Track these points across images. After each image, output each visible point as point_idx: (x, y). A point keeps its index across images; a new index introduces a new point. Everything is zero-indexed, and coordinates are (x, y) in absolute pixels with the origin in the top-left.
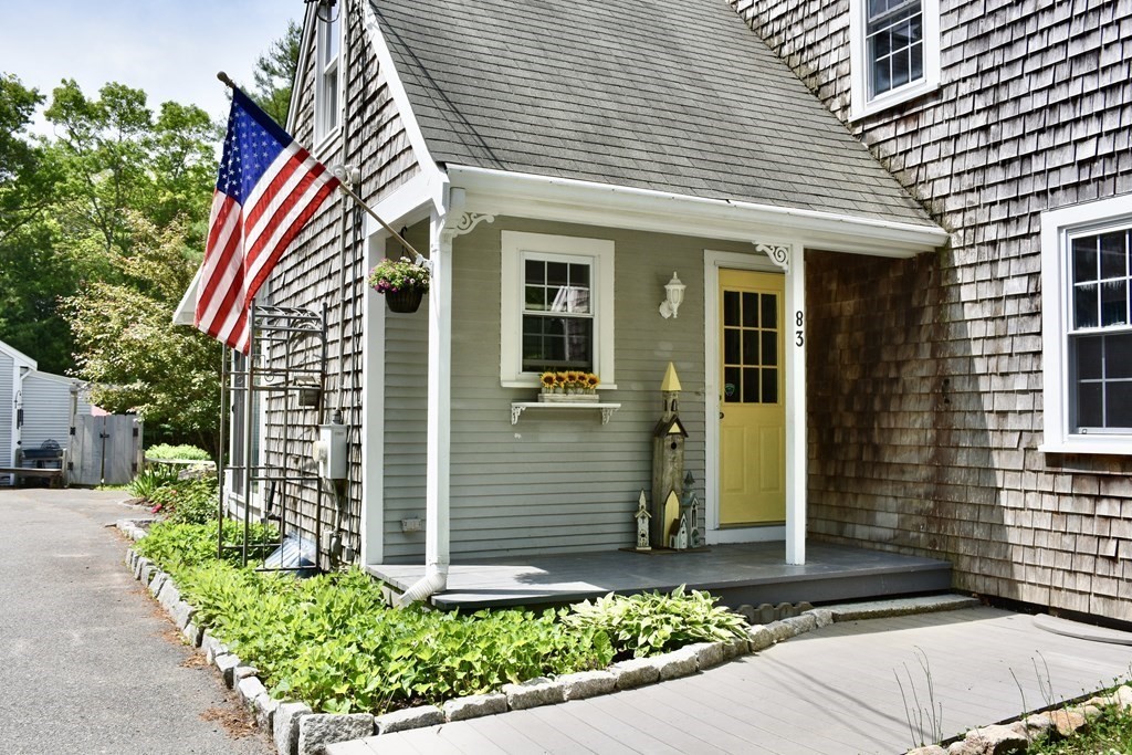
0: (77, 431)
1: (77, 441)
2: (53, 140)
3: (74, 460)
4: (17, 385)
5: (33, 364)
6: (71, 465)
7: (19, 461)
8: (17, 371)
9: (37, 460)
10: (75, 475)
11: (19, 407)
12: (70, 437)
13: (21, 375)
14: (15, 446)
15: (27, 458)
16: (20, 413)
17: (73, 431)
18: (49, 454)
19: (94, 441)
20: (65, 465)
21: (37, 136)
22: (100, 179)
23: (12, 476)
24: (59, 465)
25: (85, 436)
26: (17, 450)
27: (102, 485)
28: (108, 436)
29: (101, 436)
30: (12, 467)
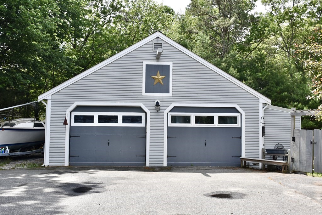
0: (296, 139)
1: (296, 145)
2: (264, 13)
3: (295, 157)
4: (261, 113)
5: (269, 101)
6: (293, 159)
7: (264, 155)
8: (261, 105)
9: (273, 155)
10: (295, 166)
11: (262, 125)
12: (292, 142)
13: (263, 108)
14: (261, 147)
15: (268, 153)
16: (264, 128)
17: (293, 139)
18: (280, 152)
19: (307, 146)
20: (289, 159)
21: (258, 13)
22: (285, 25)
23: (260, 164)
24: (286, 158)
25: (301, 142)
26: (263, 149)
27: (313, 172)
28: (315, 143)
29: (311, 143)
30: (260, 159)
